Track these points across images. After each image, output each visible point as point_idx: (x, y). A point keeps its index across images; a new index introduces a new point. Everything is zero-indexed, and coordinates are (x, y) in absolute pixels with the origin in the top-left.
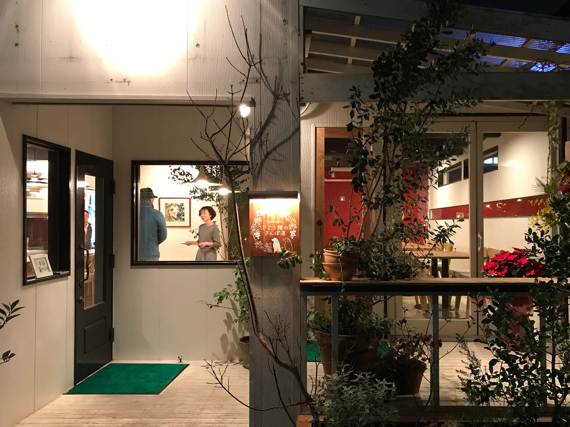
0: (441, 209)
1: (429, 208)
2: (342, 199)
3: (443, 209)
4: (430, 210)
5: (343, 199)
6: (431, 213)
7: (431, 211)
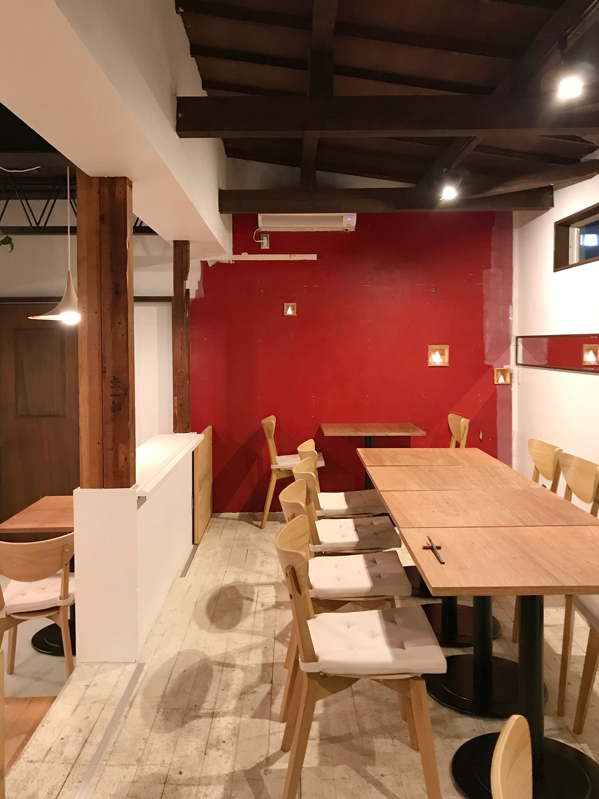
0: (545, 339)
1: (516, 332)
2: (290, 312)
3: (552, 339)
4: (517, 338)
5: (293, 309)
6: (520, 347)
7: (520, 340)
